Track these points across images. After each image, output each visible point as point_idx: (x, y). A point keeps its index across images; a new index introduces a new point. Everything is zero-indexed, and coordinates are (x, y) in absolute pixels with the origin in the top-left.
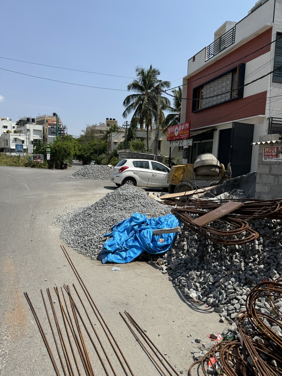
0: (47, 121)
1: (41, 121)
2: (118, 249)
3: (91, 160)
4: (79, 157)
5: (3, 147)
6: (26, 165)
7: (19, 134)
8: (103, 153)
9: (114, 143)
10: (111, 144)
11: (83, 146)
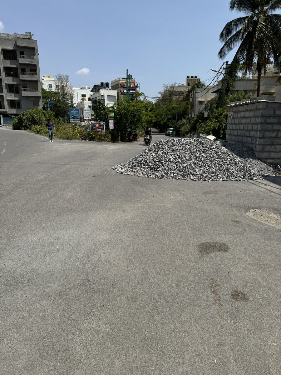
0: (122, 85)
1: (115, 85)
3: (168, 128)
4: (156, 125)
6: (83, 138)
8: (183, 118)
9: (199, 103)
10: (195, 104)
11: (160, 111)
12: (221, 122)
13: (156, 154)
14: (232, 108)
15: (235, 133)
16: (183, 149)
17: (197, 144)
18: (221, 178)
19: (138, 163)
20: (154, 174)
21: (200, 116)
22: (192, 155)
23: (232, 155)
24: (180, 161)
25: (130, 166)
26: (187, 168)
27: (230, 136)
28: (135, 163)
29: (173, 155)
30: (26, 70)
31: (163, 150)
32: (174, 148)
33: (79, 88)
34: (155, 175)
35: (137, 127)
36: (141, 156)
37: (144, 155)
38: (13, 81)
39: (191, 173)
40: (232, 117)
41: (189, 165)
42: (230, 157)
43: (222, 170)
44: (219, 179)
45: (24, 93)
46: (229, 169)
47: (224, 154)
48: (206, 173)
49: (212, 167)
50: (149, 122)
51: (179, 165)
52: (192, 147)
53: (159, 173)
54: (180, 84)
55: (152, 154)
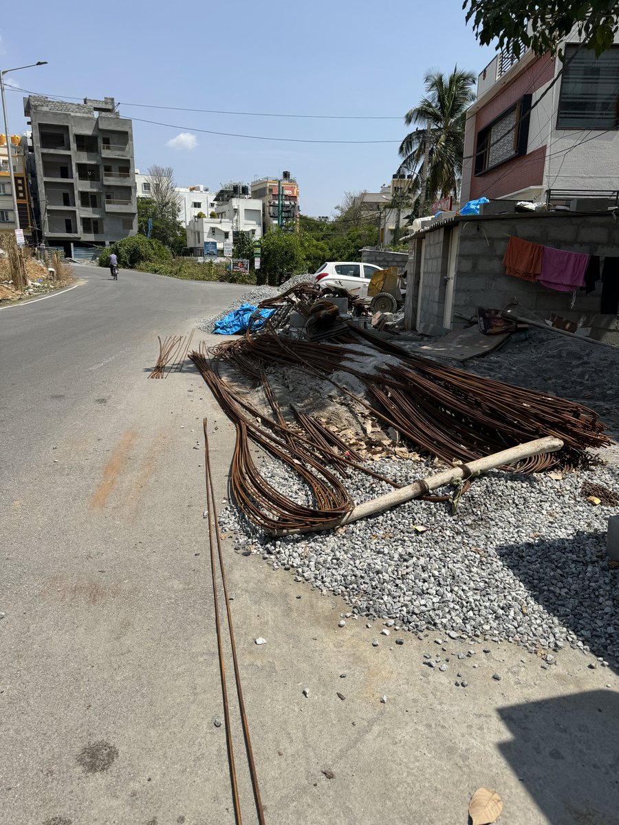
0: (271, 190)
1: (260, 190)
2: (225, 326)
5: (193, 246)
6: (222, 279)
7: (219, 220)
9: (390, 232)
30: (113, 168)
33: (188, 190)
38: (91, 187)
45: (109, 208)
54: (384, 185)
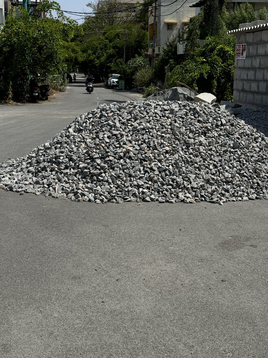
8: (136, 55)
9: (166, 27)
10: (160, 28)
11: (91, 41)
12: (214, 63)
13: (93, 139)
14: (245, 35)
15: (254, 87)
16: (157, 127)
17: (186, 114)
18: (246, 194)
19: (51, 161)
20: (92, 190)
21: (169, 51)
22: (177, 142)
23: (263, 139)
24: (151, 155)
25: (31, 169)
26: (169, 171)
27: (242, 94)
28: (44, 161)
29: (134, 142)
31: (111, 129)
32: (135, 124)
34: (95, 192)
35: (48, 71)
36: (58, 143)
37: (66, 143)
39: (178, 185)
40: (245, 54)
41: (172, 166)
42: (258, 144)
43: (245, 174)
44: (241, 196)
46: (260, 170)
47: (245, 136)
48: (211, 184)
49: (224, 169)
50: (71, 61)
51: (149, 166)
52: (176, 122)
53: (103, 187)
55: (84, 138)
